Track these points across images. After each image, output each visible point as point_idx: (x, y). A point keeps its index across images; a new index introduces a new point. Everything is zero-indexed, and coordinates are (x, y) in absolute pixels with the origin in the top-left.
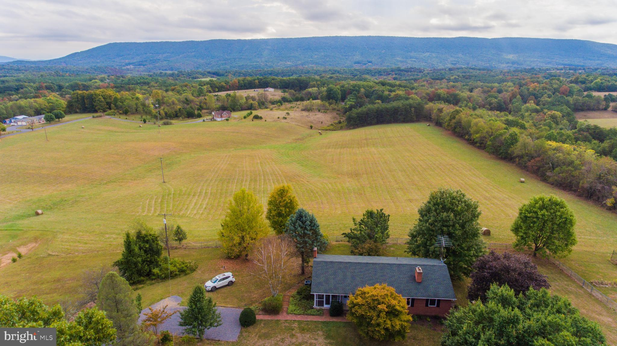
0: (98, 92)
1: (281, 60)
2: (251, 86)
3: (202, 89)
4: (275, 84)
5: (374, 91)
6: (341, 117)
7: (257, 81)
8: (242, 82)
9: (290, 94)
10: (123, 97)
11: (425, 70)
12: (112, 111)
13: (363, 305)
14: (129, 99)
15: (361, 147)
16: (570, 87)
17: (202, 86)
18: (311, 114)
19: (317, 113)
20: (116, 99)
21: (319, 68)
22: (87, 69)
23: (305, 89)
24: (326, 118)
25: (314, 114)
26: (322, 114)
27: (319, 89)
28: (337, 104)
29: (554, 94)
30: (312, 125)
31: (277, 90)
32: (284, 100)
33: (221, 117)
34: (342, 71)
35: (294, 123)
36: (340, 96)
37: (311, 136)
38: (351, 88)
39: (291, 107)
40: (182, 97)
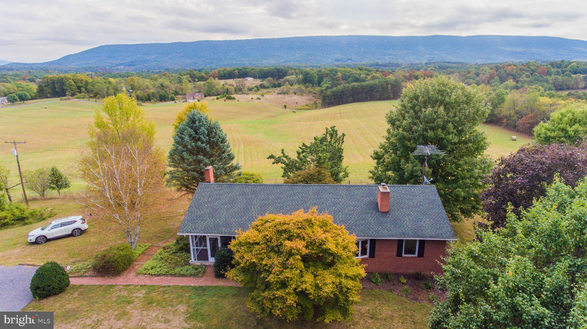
0: (68, 75)
1: (264, 59)
2: (230, 76)
3: (181, 78)
4: (254, 74)
5: (350, 74)
6: (317, 99)
7: (236, 71)
8: (222, 72)
9: (268, 81)
10: (94, 81)
11: (403, 64)
12: (83, 94)
13: (258, 244)
14: (101, 83)
15: (334, 120)
16: (547, 68)
17: (182, 76)
18: (286, 96)
19: (293, 96)
20: (87, 83)
21: (300, 65)
22: (78, 69)
23: (283, 78)
24: (302, 100)
25: (290, 96)
26: (298, 96)
27: (297, 77)
28: (313, 87)
29: (532, 74)
30: (287, 105)
31: (255, 79)
32: (262, 86)
33: (194, 98)
34: (322, 66)
35: (267, 103)
36: (316, 79)
37: (284, 114)
38: (328, 72)
39: (268, 92)
40: (157, 84)
